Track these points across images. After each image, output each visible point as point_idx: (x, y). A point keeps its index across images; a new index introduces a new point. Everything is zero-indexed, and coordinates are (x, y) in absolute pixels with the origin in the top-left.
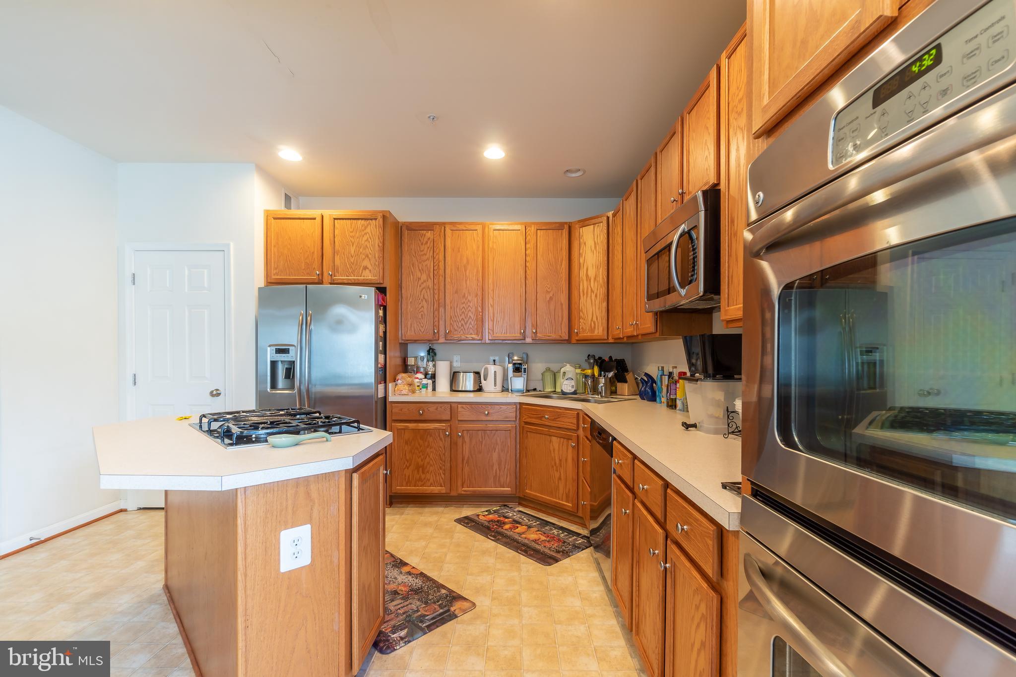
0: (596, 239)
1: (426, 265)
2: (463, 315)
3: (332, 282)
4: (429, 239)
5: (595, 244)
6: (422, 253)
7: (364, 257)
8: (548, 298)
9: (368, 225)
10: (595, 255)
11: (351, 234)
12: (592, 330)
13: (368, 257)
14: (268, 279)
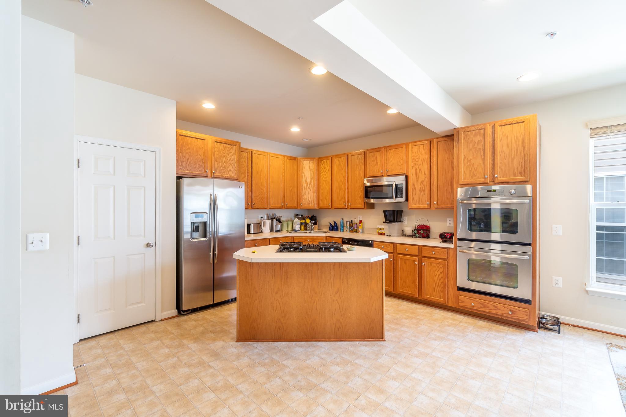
0: (310, 167)
1: (244, 170)
2: (259, 196)
3: (214, 177)
4: (245, 156)
5: (310, 169)
6: (242, 163)
7: (229, 164)
8: (290, 190)
9: (231, 148)
10: (310, 173)
11: (223, 152)
12: (309, 204)
13: (231, 165)
14: (177, 172)
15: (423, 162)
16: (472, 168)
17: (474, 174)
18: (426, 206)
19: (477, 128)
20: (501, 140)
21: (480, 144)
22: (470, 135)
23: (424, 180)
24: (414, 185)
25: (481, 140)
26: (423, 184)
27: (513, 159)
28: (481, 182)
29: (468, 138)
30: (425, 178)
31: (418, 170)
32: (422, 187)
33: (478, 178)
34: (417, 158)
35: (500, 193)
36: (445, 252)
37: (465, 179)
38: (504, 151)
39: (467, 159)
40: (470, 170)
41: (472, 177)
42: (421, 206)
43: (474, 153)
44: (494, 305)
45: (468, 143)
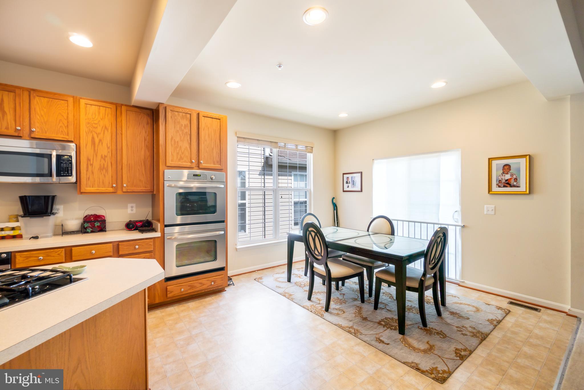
15: (104, 131)
16: (179, 150)
17: (181, 157)
18: (111, 190)
19: (184, 111)
20: (204, 130)
21: (187, 128)
22: (177, 116)
23: (106, 155)
24: (89, 160)
25: (187, 124)
26: (104, 160)
27: (213, 149)
28: (188, 166)
29: (176, 119)
30: (109, 152)
31: (97, 140)
32: (104, 164)
33: (185, 162)
34: (95, 124)
35: (203, 177)
36: (150, 243)
37: (172, 161)
38: (206, 140)
39: (175, 140)
40: (178, 152)
41: (179, 160)
42: (103, 189)
43: (181, 135)
44: (199, 282)
45: (175, 123)
